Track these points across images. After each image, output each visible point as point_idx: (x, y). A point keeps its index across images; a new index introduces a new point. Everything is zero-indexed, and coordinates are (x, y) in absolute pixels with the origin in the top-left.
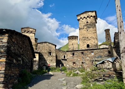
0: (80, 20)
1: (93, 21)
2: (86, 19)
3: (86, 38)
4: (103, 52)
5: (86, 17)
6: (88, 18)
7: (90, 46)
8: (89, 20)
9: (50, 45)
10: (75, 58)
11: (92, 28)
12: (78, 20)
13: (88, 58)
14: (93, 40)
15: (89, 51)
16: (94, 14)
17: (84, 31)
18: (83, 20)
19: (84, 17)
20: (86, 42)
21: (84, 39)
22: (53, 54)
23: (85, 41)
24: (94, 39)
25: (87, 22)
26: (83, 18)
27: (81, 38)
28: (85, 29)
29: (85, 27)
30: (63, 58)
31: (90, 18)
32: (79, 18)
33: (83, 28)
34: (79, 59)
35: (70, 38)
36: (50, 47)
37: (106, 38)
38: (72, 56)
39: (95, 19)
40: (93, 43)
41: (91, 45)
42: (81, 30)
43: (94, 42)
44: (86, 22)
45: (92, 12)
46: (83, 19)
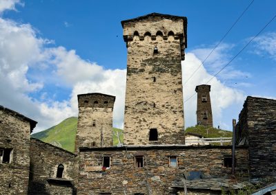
0: (131, 40)
1: (175, 50)
2: (154, 39)
3: (148, 106)
4: (208, 160)
5: (153, 32)
6: (159, 38)
7: (160, 137)
8: (163, 45)
9: (11, 119)
10: (109, 177)
11: (169, 75)
12: (127, 39)
13: (157, 178)
14: (172, 117)
15: (163, 154)
16: (178, 28)
17: (143, 82)
18: (141, 43)
19: (148, 34)
20: (149, 120)
21: (140, 108)
22: (19, 158)
23: (145, 116)
24: (175, 112)
25: (156, 52)
26: (142, 33)
27: (133, 104)
28: (147, 75)
29: (149, 68)
30: (54, 177)
31: (165, 38)
32: (128, 31)
33: (142, 71)
34: (125, 182)
35: (87, 102)
36: (7, 128)
37: (198, 112)
38: (100, 168)
39: (181, 45)
40: (169, 126)
41: (163, 131)
42: (134, 75)
43: (175, 124)
44: (151, 52)
45: (175, 19)
46: (142, 39)
